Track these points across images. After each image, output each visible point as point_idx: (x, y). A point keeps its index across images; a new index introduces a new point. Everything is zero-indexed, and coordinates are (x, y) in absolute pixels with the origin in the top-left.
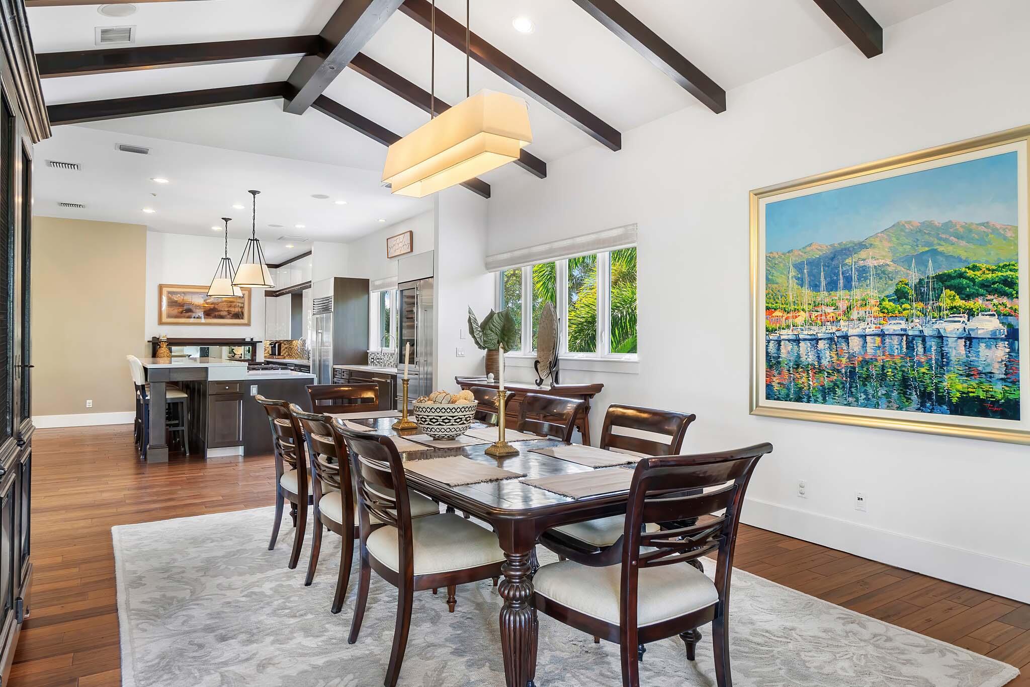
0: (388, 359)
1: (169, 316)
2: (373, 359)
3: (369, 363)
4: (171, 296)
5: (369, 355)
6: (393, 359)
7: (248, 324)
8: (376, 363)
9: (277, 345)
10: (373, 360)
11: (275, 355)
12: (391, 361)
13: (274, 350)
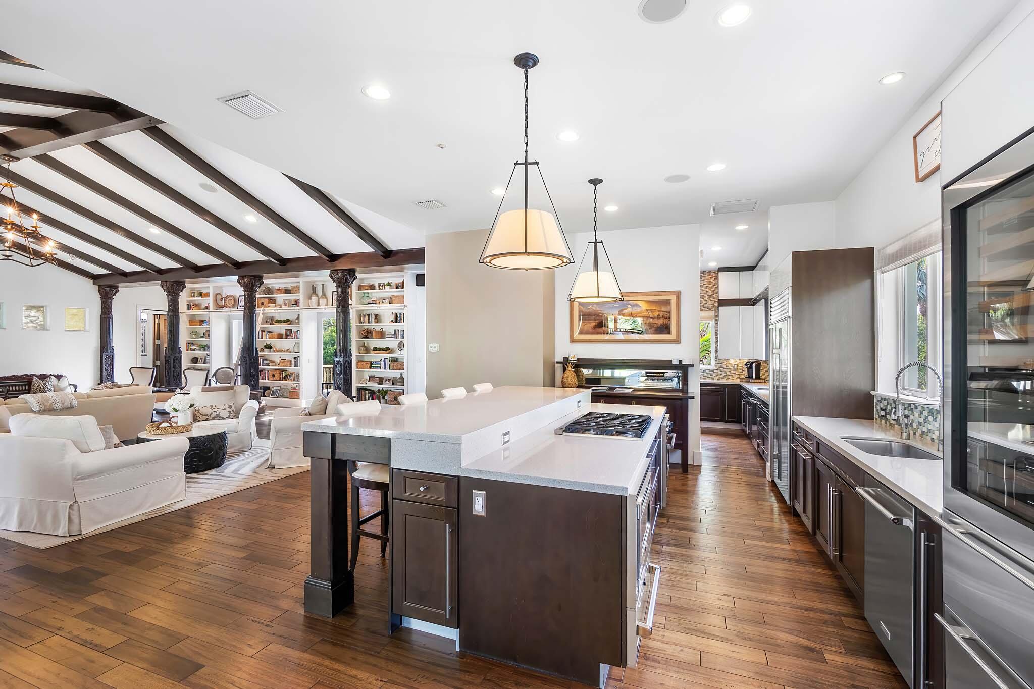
0: (922, 420)
1: (581, 333)
2: (884, 410)
3: (876, 416)
4: (582, 308)
5: (875, 401)
6: (937, 424)
7: (677, 341)
8: (892, 422)
9: (754, 365)
10: (883, 413)
11: (752, 378)
12: (930, 427)
13: (750, 372)
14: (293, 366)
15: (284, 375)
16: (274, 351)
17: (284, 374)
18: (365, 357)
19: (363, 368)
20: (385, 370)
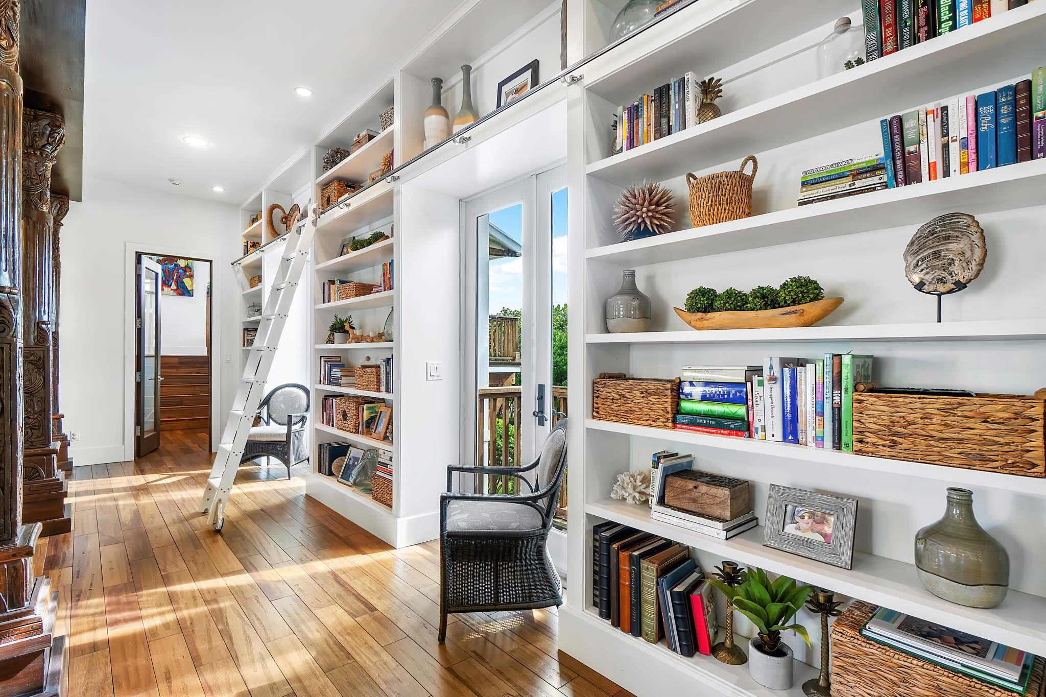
14: (383, 388)
15: (366, 415)
16: (358, 340)
17: (365, 412)
18: (635, 354)
19: (625, 417)
20: (791, 450)
